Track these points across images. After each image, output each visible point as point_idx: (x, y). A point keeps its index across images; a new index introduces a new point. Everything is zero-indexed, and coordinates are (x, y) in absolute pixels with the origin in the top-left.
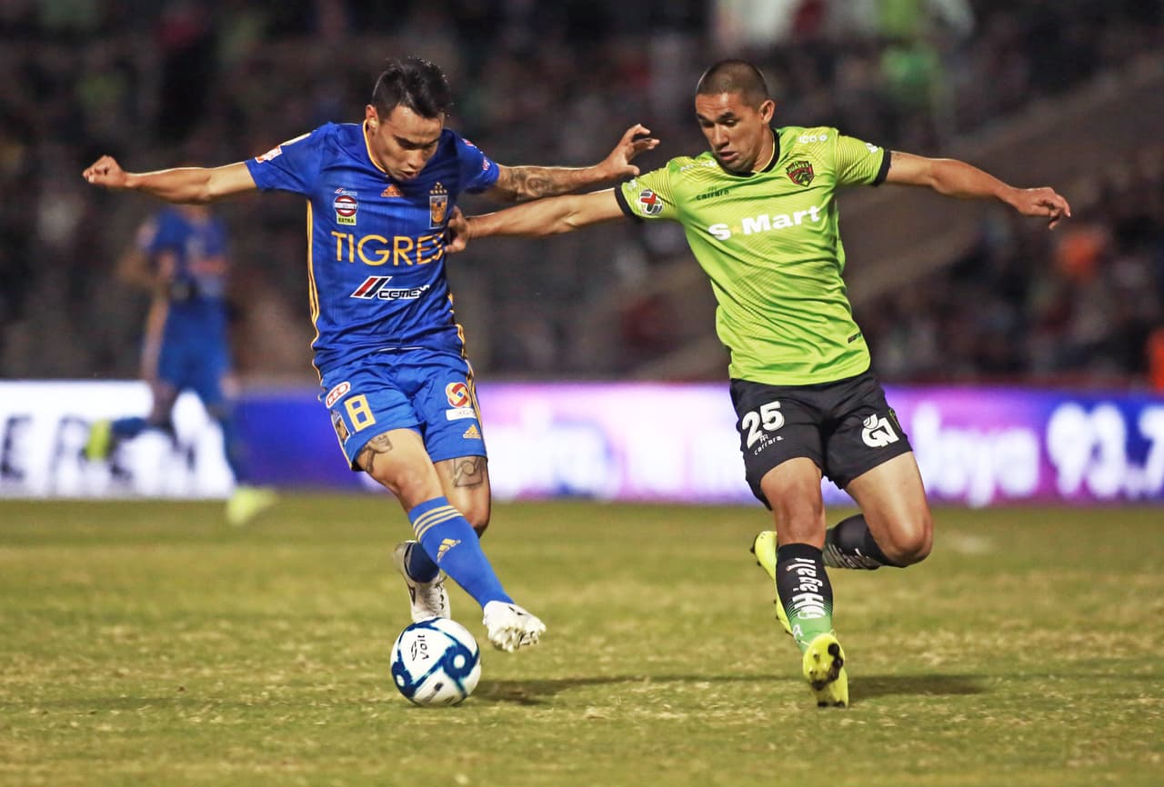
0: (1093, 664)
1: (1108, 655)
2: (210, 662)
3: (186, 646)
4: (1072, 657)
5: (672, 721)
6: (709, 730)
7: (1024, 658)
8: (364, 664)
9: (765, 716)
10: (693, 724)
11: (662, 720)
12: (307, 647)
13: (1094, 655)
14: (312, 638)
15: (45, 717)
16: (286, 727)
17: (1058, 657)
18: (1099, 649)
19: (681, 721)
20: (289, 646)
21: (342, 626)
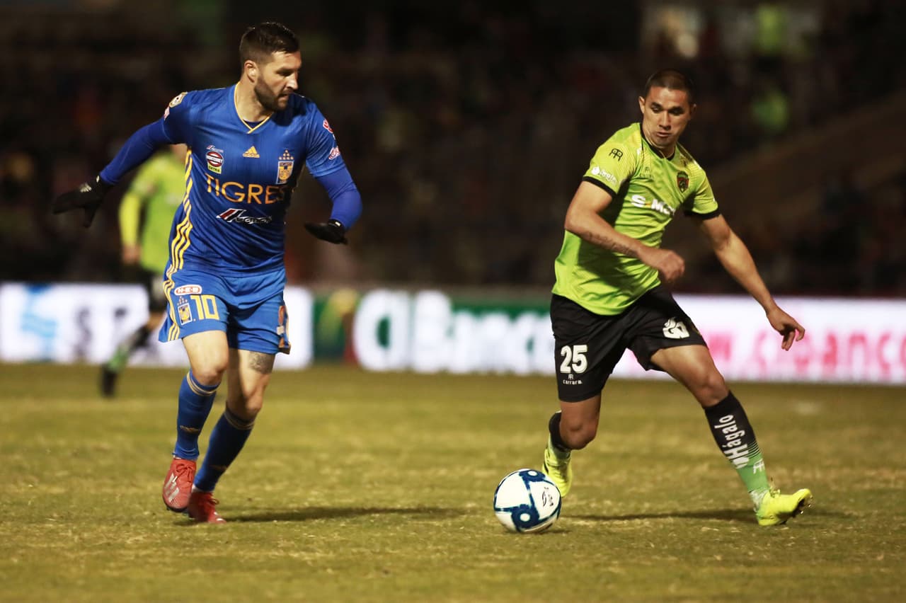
0: (881, 492)
1: (892, 486)
2: (271, 481)
3: (256, 470)
4: (867, 486)
5: (585, 526)
6: (610, 533)
7: (834, 488)
8: (376, 484)
9: (650, 524)
10: (599, 529)
11: (579, 526)
12: (338, 472)
13: (882, 486)
14: (342, 466)
15: (154, 517)
16: (318, 527)
17: (858, 486)
18: (887, 481)
19: (591, 527)
20: (326, 470)
21: (366, 457)
